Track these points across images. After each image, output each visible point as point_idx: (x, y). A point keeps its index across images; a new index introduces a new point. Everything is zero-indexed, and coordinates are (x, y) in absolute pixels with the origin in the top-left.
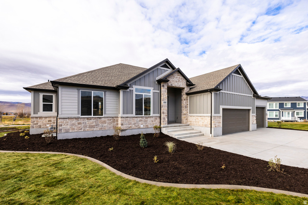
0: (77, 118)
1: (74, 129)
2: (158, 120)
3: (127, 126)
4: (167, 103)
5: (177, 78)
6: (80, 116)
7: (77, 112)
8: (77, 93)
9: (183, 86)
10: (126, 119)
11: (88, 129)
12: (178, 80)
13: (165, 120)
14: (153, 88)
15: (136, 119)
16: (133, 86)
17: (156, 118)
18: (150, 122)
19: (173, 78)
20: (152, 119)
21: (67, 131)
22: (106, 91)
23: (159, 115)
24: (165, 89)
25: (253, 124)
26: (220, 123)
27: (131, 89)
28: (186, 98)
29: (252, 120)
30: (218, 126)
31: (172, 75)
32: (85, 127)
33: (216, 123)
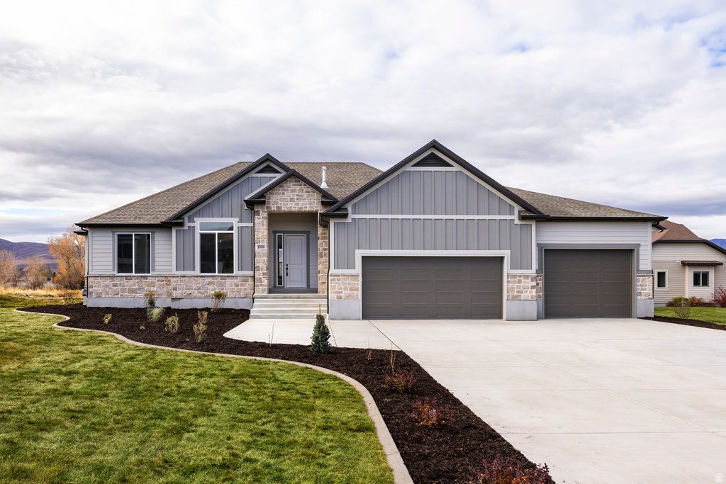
0: (112, 277)
1: (107, 293)
2: (250, 282)
3: (184, 291)
4: (266, 248)
5: (292, 191)
6: (116, 273)
7: (111, 267)
8: (111, 239)
9: (311, 207)
10: (182, 279)
11: (127, 294)
12: (297, 195)
13: (263, 284)
14: (237, 219)
15: (201, 280)
16: (195, 219)
17: (246, 278)
18: (231, 286)
19: (283, 194)
20: (235, 281)
21: (99, 296)
22: (155, 232)
23: (251, 273)
24: (261, 220)
25: (515, 298)
26: (357, 290)
27: (191, 224)
28: (322, 234)
29: (513, 288)
30: (348, 297)
31: (280, 186)
32: (123, 290)
33: (341, 289)
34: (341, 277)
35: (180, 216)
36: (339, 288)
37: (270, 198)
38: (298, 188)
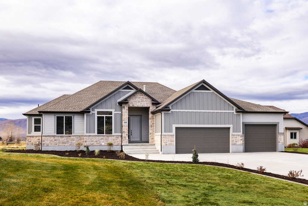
0: (54, 136)
1: (52, 144)
2: (120, 138)
3: (90, 143)
4: (127, 123)
5: (139, 98)
6: (56, 134)
7: (54, 132)
8: (54, 118)
9: (147, 105)
10: (89, 137)
11: (61, 144)
12: (141, 100)
13: (126, 139)
14: (114, 110)
15: (98, 137)
16: (95, 110)
17: (118, 136)
18: (111, 140)
19: (135, 99)
20: (113, 138)
21: (48, 145)
22: (74, 115)
23: (120, 134)
24: (125, 111)
25: (234, 144)
26: (173, 141)
27: (93, 112)
28: (152, 117)
29: (234, 140)
30: (170, 144)
31: (134, 96)
32: (59, 143)
33: (167, 141)
34: (167, 136)
35: (88, 108)
37: (129, 101)
38: (145, 97)
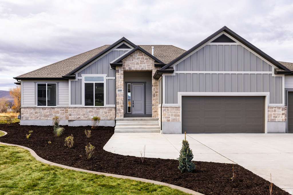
0: (35, 108)
1: (32, 117)
2: (113, 111)
3: (76, 116)
4: (123, 91)
5: (138, 59)
6: (36, 106)
7: (34, 103)
8: (34, 86)
9: (148, 68)
10: (74, 109)
11: (43, 118)
12: (140, 61)
13: (121, 112)
14: (106, 75)
15: (85, 109)
16: (82, 75)
17: (111, 109)
18: (103, 113)
19: (133, 60)
20: (105, 110)
21: (27, 119)
22: (59, 82)
23: (114, 106)
24: (120, 75)
25: (272, 121)
26: (179, 116)
27: (80, 78)
28: (155, 83)
29: (271, 115)
30: (173, 120)
31: (131, 56)
32: (41, 116)
33: (169, 115)
34: (169, 108)
35: (73, 73)
36: (168, 115)
37: (125, 63)
38: (141, 57)
